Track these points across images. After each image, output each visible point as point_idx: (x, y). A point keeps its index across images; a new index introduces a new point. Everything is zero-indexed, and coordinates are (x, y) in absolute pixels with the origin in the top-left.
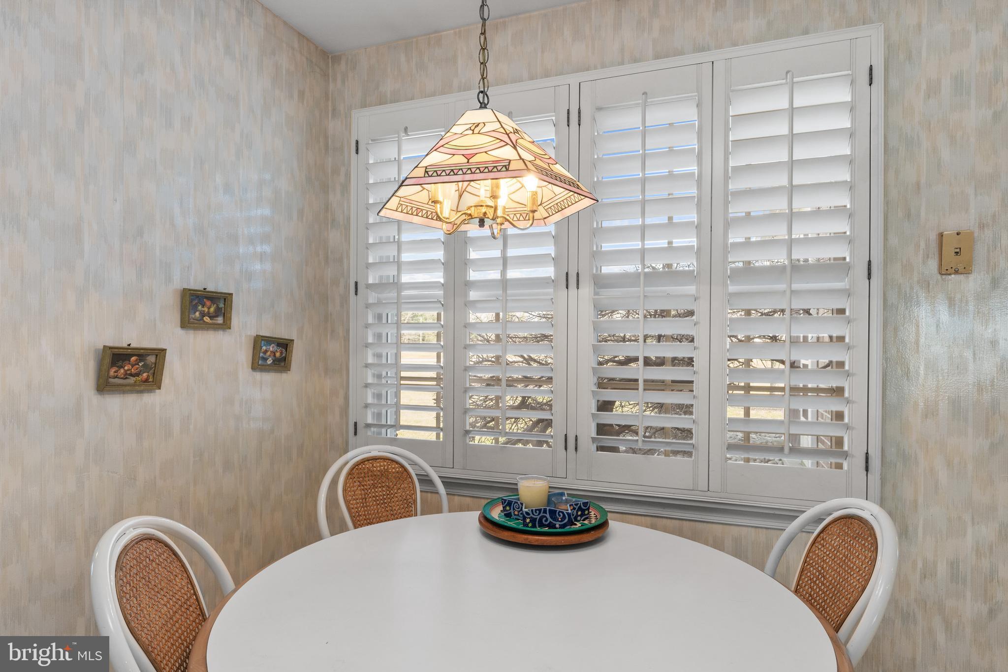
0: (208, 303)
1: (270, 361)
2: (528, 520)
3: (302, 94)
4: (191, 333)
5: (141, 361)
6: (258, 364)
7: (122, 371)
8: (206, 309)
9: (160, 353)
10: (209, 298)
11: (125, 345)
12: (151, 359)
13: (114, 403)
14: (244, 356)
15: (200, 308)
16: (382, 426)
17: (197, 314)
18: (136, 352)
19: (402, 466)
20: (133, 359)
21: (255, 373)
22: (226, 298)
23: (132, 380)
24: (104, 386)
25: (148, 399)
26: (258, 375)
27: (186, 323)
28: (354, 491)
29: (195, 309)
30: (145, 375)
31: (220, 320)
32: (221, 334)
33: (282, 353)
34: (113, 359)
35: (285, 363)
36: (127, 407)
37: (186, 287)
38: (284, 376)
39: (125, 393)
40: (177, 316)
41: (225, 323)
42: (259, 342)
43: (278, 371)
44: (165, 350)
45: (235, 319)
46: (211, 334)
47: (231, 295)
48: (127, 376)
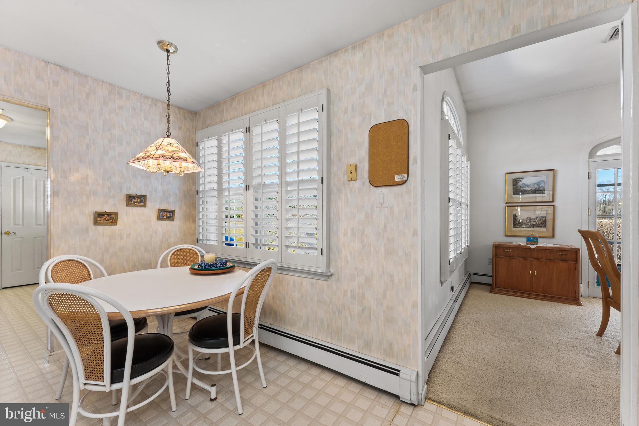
0: (137, 199)
1: (165, 217)
2: (200, 266)
3: (180, 128)
4: (131, 208)
5: (109, 216)
6: (160, 218)
7: (102, 219)
8: (136, 201)
9: (116, 214)
10: (137, 197)
11: (104, 211)
12: (113, 216)
13: (100, 228)
14: (155, 215)
15: (133, 200)
16: (209, 240)
17: (132, 202)
18: (107, 213)
19: (195, 252)
20: (105, 215)
21: (158, 221)
22: (145, 197)
23: (106, 222)
24: (96, 223)
25: (113, 227)
26: (160, 222)
27: (128, 205)
28: (175, 259)
29: (131, 200)
30: (111, 220)
31: (142, 204)
32: (143, 208)
33: (170, 215)
34: (99, 215)
35: (171, 218)
36: (105, 230)
37: (128, 194)
38: (172, 222)
39: (104, 225)
40: (125, 203)
41: (144, 205)
42: (160, 211)
43: (168, 220)
44: (118, 213)
45: (148, 203)
46: (139, 208)
47: (146, 196)
48: (104, 220)
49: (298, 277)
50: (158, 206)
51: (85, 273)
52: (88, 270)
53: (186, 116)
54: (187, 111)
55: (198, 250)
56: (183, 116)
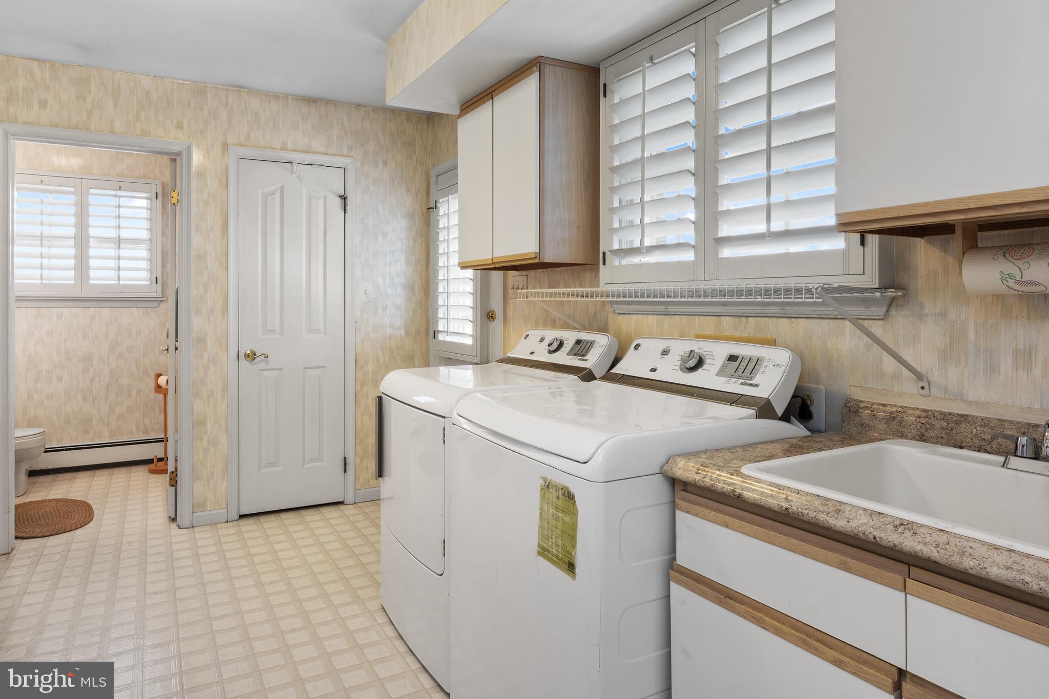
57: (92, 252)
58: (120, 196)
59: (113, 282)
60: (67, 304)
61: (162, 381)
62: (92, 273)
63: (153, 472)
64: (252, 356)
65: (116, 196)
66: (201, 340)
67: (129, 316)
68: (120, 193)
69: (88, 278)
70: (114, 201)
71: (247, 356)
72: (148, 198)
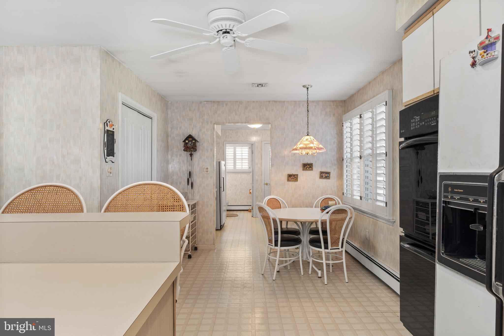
0: (308, 166)
1: (324, 177)
2: (325, 208)
3: (334, 115)
4: (305, 172)
6: (321, 177)
8: (307, 167)
9: (297, 175)
10: (308, 165)
11: (292, 174)
12: (296, 176)
13: (290, 183)
14: (318, 175)
15: (306, 167)
17: (305, 168)
20: (293, 176)
21: (320, 179)
23: (293, 180)
24: (288, 180)
25: (296, 183)
26: (321, 180)
27: (303, 170)
28: (323, 204)
29: (305, 167)
30: (295, 179)
31: (311, 169)
32: (311, 171)
33: (327, 175)
34: (290, 176)
35: (328, 177)
36: (292, 184)
37: (304, 163)
38: (329, 180)
39: (292, 181)
40: (302, 168)
41: (312, 169)
42: (322, 173)
43: (326, 179)
44: (298, 175)
45: (314, 168)
46: (309, 171)
47: (312, 163)
48: (292, 179)
49: (382, 223)
50: (320, 170)
51: (279, 205)
52: (280, 204)
53: (338, 105)
54: (339, 101)
55: (337, 199)
56: (336, 105)
57: (237, 162)
58: (242, 149)
59: (241, 168)
60: (232, 173)
61: (251, 191)
62: (237, 166)
63: (249, 212)
64: (267, 184)
65: (241, 149)
66: (257, 181)
67: (244, 176)
68: (242, 148)
69: (236, 168)
70: (240, 150)
71: (266, 184)
72: (248, 149)
